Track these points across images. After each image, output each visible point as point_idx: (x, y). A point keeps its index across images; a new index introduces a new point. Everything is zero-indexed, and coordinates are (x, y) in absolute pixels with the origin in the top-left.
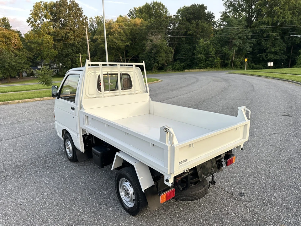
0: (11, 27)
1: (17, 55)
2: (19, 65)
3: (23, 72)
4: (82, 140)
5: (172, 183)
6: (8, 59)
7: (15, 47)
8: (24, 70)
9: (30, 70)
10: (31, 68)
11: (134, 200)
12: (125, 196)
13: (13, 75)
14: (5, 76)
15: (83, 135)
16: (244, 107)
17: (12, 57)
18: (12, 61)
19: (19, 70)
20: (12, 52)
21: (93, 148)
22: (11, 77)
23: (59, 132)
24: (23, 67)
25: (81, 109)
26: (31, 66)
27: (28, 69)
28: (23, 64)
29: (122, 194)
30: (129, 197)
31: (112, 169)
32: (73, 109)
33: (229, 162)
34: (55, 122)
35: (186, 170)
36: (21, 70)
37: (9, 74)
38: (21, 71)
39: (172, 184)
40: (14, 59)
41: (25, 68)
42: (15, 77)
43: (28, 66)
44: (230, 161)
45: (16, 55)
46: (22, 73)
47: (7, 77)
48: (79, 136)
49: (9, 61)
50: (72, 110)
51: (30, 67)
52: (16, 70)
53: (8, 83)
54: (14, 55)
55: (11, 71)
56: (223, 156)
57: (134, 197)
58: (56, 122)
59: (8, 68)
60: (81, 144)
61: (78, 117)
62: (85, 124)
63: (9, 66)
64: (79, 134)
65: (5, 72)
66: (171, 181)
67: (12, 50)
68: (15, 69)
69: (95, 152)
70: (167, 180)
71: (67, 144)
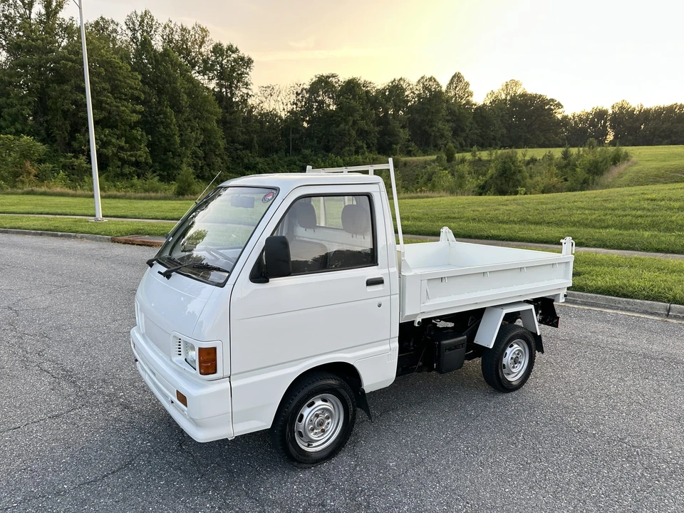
21: (442, 342)
48: (396, 344)
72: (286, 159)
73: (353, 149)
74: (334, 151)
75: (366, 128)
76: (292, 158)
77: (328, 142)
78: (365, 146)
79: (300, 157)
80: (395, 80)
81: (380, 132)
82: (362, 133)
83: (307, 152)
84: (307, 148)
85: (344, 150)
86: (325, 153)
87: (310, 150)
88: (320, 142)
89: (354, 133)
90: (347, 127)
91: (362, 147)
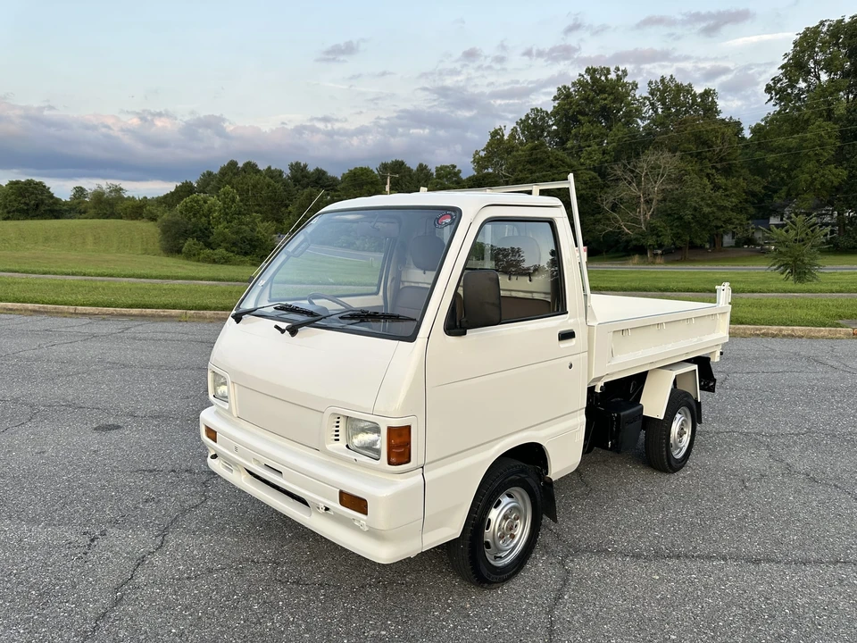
0: (719, 113)
1: (720, 188)
2: (719, 214)
3: (727, 234)
6: (695, 198)
7: (719, 166)
8: (730, 227)
9: (747, 230)
10: (750, 222)
13: (698, 242)
14: (677, 243)
17: (707, 191)
18: (703, 204)
19: (717, 227)
20: (709, 178)
22: (693, 246)
24: (729, 221)
26: (751, 217)
27: (741, 225)
28: (732, 210)
36: (722, 227)
37: (688, 239)
38: (722, 229)
40: (710, 197)
41: (732, 223)
42: (701, 247)
43: (743, 217)
45: (716, 187)
46: (722, 237)
47: (683, 246)
49: (697, 203)
51: (748, 219)
52: (708, 228)
53: (683, 260)
54: (711, 186)
55: (696, 230)
59: (689, 222)
63: (694, 217)
65: (680, 231)
67: (708, 174)
68: (706, 225)
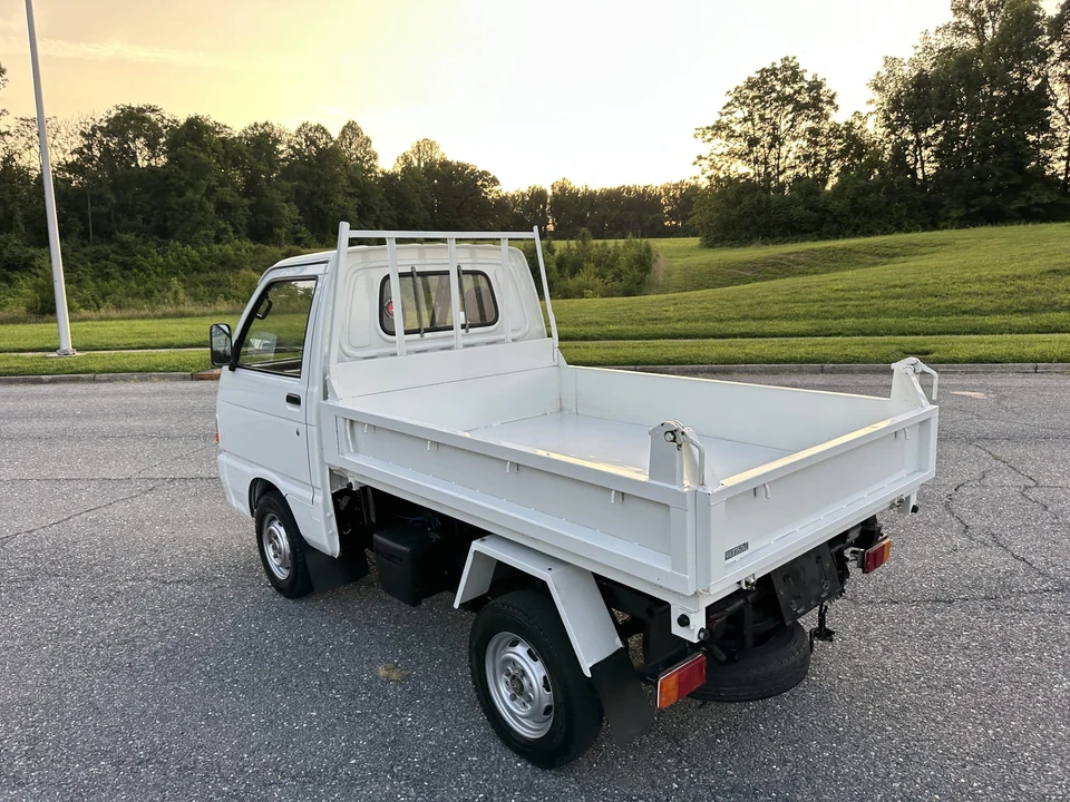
4: (332, 511)
5: (702, 630)
11: (548, 710)
12: (513, 698)
15: (333, 495)
16: (913, 359)
21: (375, 535)
23: (234, 492)
25: (325, 398)
29: (501, 694)
30: (530, 700)
31: (456, 606)
32: (293, 400)
33: (871, 558)
34: (220, 457)
35: (747, 584)
39: (702, 635)
44: (875, 554)
48: (319, 498)
50: (290, 407)
56: (854, 535)
57: (546, 698)
58: (222, 458)
60: (328, 527)
61: (315, 429)
62: (345, 450)
64: (321, 492)
66: (699, 621)
69: (387, 546)
70: (684, 621)
71: (271, 531)
72: (87, 250)
73: (212, 233)
74: (177, 234)
75: (229, 200)
76: (99, 248)
77: (165, 221)
78: (230, 229)
79: (114, 246)
80: (256, 125)
81: (251, 207)
82: (224, 208)
83: (129, 237)
84: (126, 230)
85: (196, 235)
86: (160, 240)
87: (133, 234)
88: (149, 223)
89: (211, 207)
90: (198, 196)
91: (225, 231)
